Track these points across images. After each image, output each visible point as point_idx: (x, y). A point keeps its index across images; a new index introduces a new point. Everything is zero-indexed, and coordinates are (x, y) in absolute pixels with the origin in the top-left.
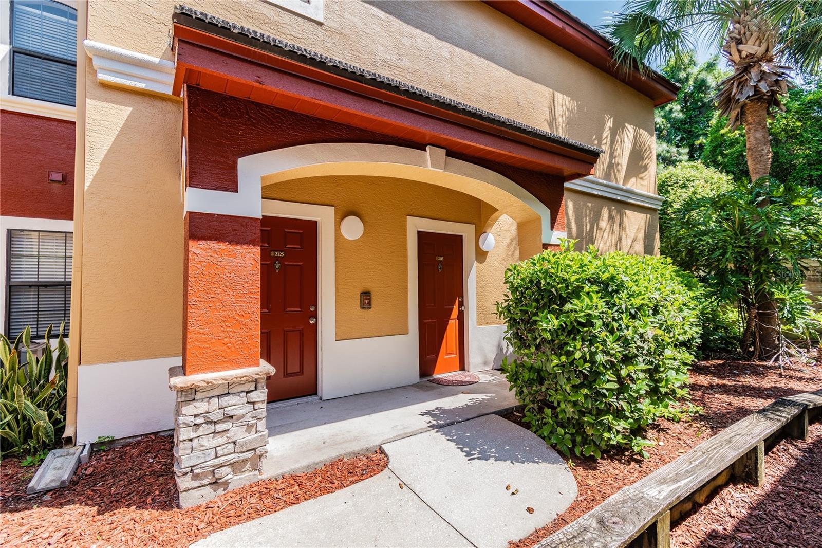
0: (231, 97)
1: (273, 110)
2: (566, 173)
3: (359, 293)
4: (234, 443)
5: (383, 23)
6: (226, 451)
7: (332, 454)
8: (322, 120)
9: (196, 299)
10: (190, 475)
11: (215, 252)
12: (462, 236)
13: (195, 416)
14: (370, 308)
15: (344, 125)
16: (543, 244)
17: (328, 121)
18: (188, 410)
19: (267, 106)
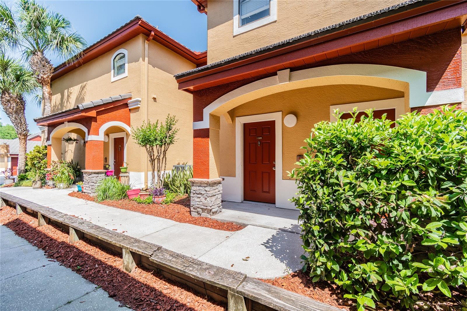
3: (296, 155)
4: (202, 202)
6: (200, 204)
9: (195, 156)
10: (193, 207)
11: (199, 141)
12: (394, 109)
16: (412, 108)
18: (193, 188)
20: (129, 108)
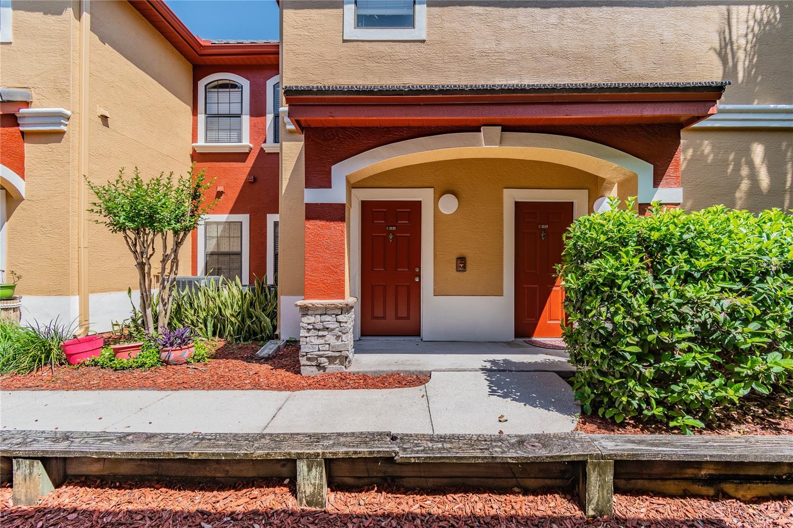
0: (328, 127)
1: (353, 129)
2: (683, 119)
3: (455, 258)
4: (329, 344)
5: (481, 17)
6: (324, 349)
7: (395, 368)
8: (388, 128)
9: (309, 255)
10: (305, 357)
11: (319, 227)
12: (573, 202)
13: (309, 324)
14: (465, 271)
15: (405, 127)
16: (639, 204)
17: (392, 127)
18: (305, 320)
19: (350, 128)
20: (21, 129)
